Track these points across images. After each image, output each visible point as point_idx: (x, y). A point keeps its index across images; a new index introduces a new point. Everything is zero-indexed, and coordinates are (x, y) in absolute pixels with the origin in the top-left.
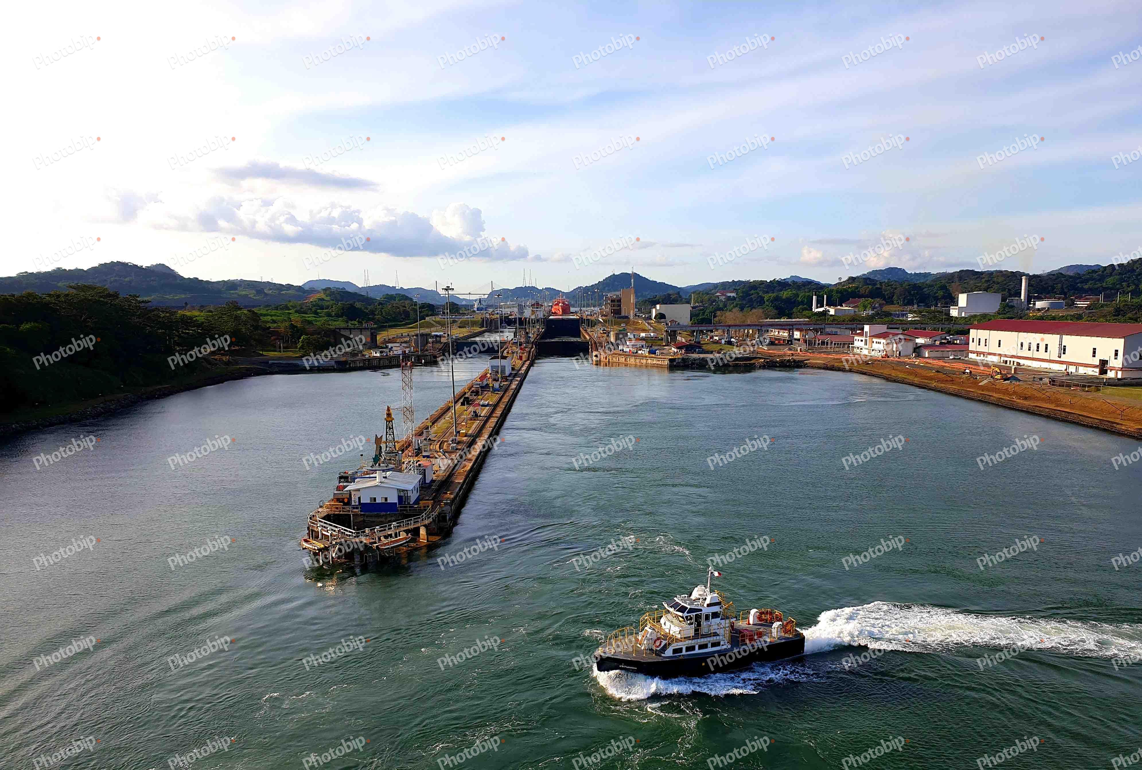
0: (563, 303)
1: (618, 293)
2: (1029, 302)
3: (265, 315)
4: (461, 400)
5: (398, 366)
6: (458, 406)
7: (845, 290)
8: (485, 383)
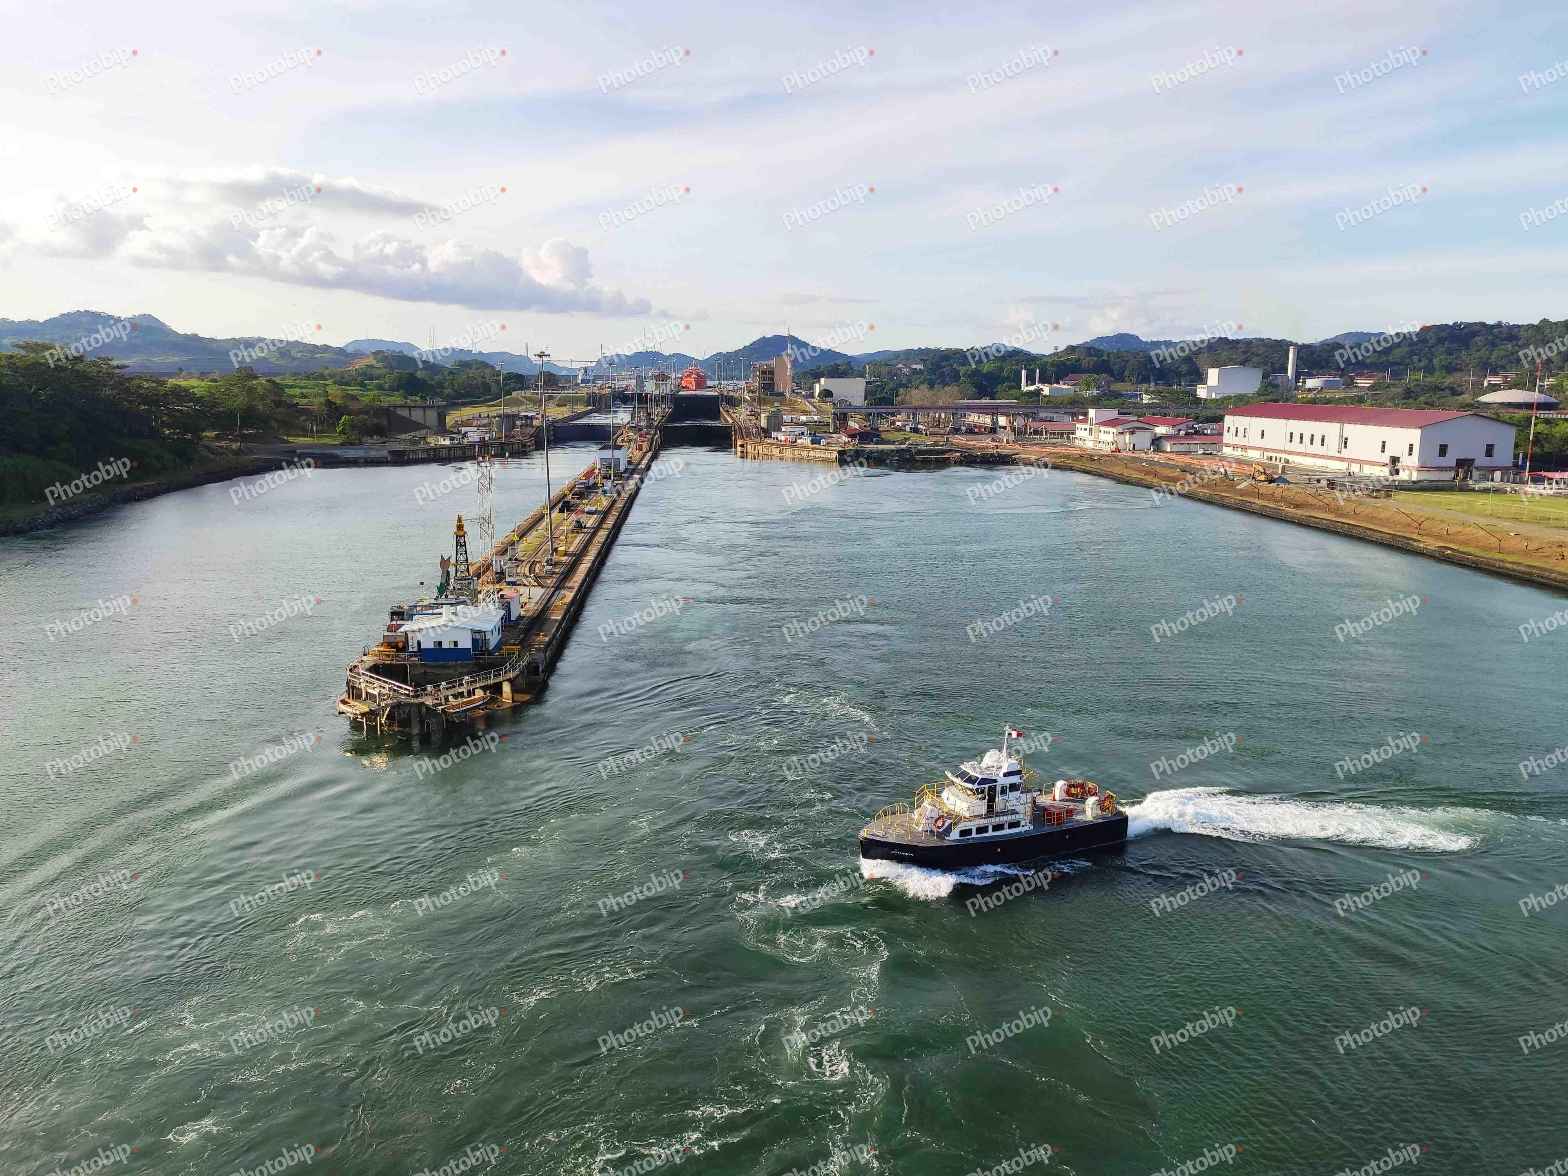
0: (697, 374)
1: (770, 362)
2: (1297, 379)
3: (291, 387)
4: (560, 505)
5: (473, 458)
6: (555, 513)
7: (1063, 363)
8: (592, 481)
